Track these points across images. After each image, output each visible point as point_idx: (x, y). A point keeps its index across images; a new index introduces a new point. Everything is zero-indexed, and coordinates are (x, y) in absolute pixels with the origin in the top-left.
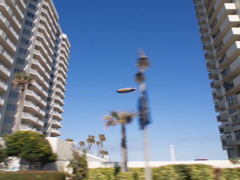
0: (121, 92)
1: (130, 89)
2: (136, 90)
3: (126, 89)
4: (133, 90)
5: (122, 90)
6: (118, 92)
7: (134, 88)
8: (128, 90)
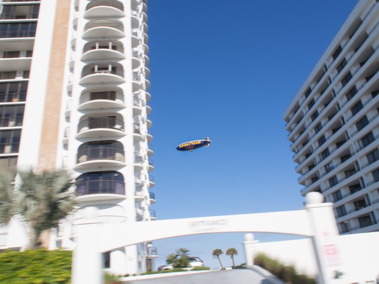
0: (183, 149)
1: (199, 142)
2: (209, 142)
3: (193, 142)
4: (205, 143)
5: (185, 145)
6: (178, 149)
7: (207, 139)
8: (197, 143)
